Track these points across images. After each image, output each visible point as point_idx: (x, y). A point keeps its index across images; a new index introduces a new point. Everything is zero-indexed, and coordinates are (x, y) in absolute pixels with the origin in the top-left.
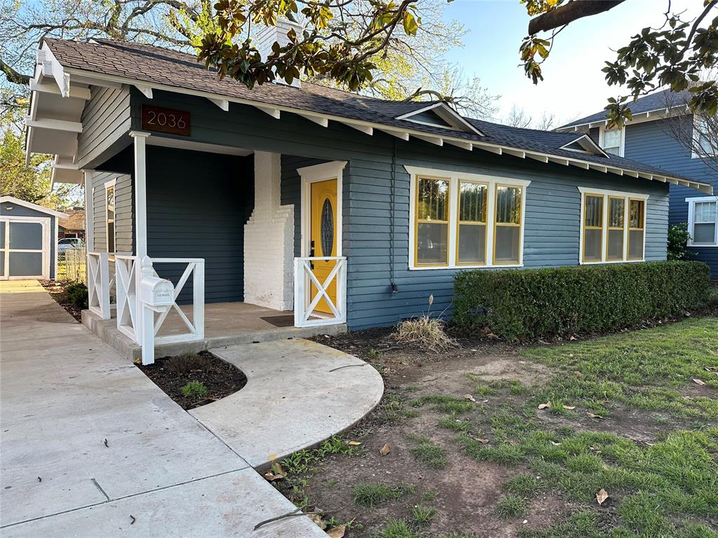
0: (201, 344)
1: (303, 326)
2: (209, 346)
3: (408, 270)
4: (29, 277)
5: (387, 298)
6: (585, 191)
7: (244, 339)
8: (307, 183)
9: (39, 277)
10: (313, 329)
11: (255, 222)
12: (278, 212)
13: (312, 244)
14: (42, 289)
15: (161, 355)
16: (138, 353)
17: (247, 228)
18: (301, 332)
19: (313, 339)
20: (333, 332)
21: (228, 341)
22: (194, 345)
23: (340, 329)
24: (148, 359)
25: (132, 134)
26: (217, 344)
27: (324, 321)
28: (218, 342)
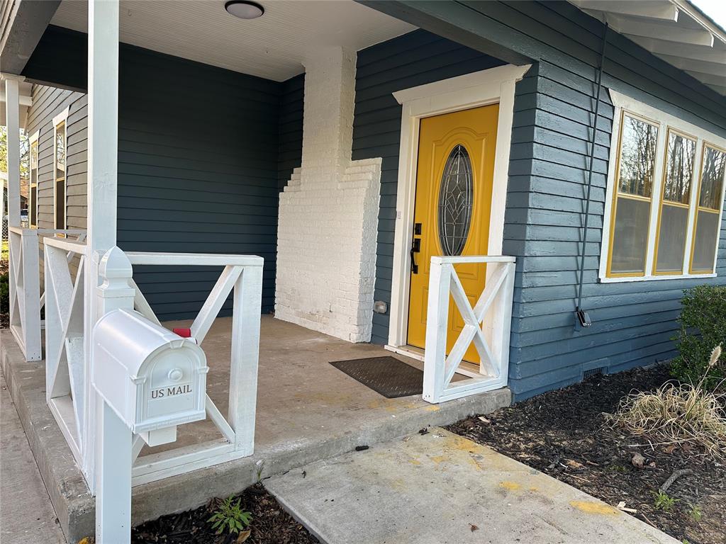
0: (248, 468)
1: (441, 400)
2: (265, 474)
3: (599, 281)
5: (568, 336)
7: (339, 442)
8: (414, 118)
11: (302, 187)
12: (347, 171)
13: (417, 229)
15: (149, 513)
17: (285, 199)
18: (440, 414)
20: (490, 407)
21: (307, 452)
22: (232, 473)
23: (501, 400)
26: (283, 465)
28: (285, 458)
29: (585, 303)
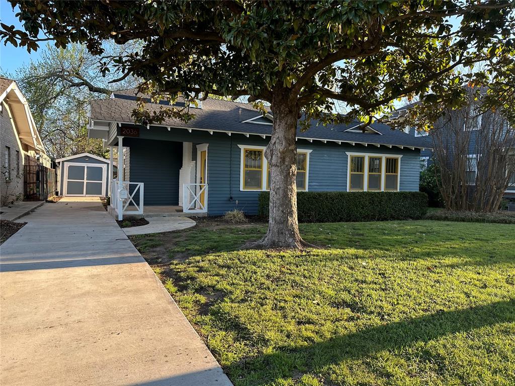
0: (142, 215)
3: (239, 191)
4: (95, 195)
6: (350, 154)
7: (159, 215)
8: (199, 152)
9: (100, 196)
10: (191, 213)
13: (201, 179)
14: (100, 201)
15: (125, 217)
16: (117, 217)
17: (181, 171)
19: (190, 218)
20: (200, 216)
21: (153, 215)
22: (139, 215)
24: (120, 218)
25: (118, 137)
27: (197, 211)
28: (148, 215)
29: (233, 196)
